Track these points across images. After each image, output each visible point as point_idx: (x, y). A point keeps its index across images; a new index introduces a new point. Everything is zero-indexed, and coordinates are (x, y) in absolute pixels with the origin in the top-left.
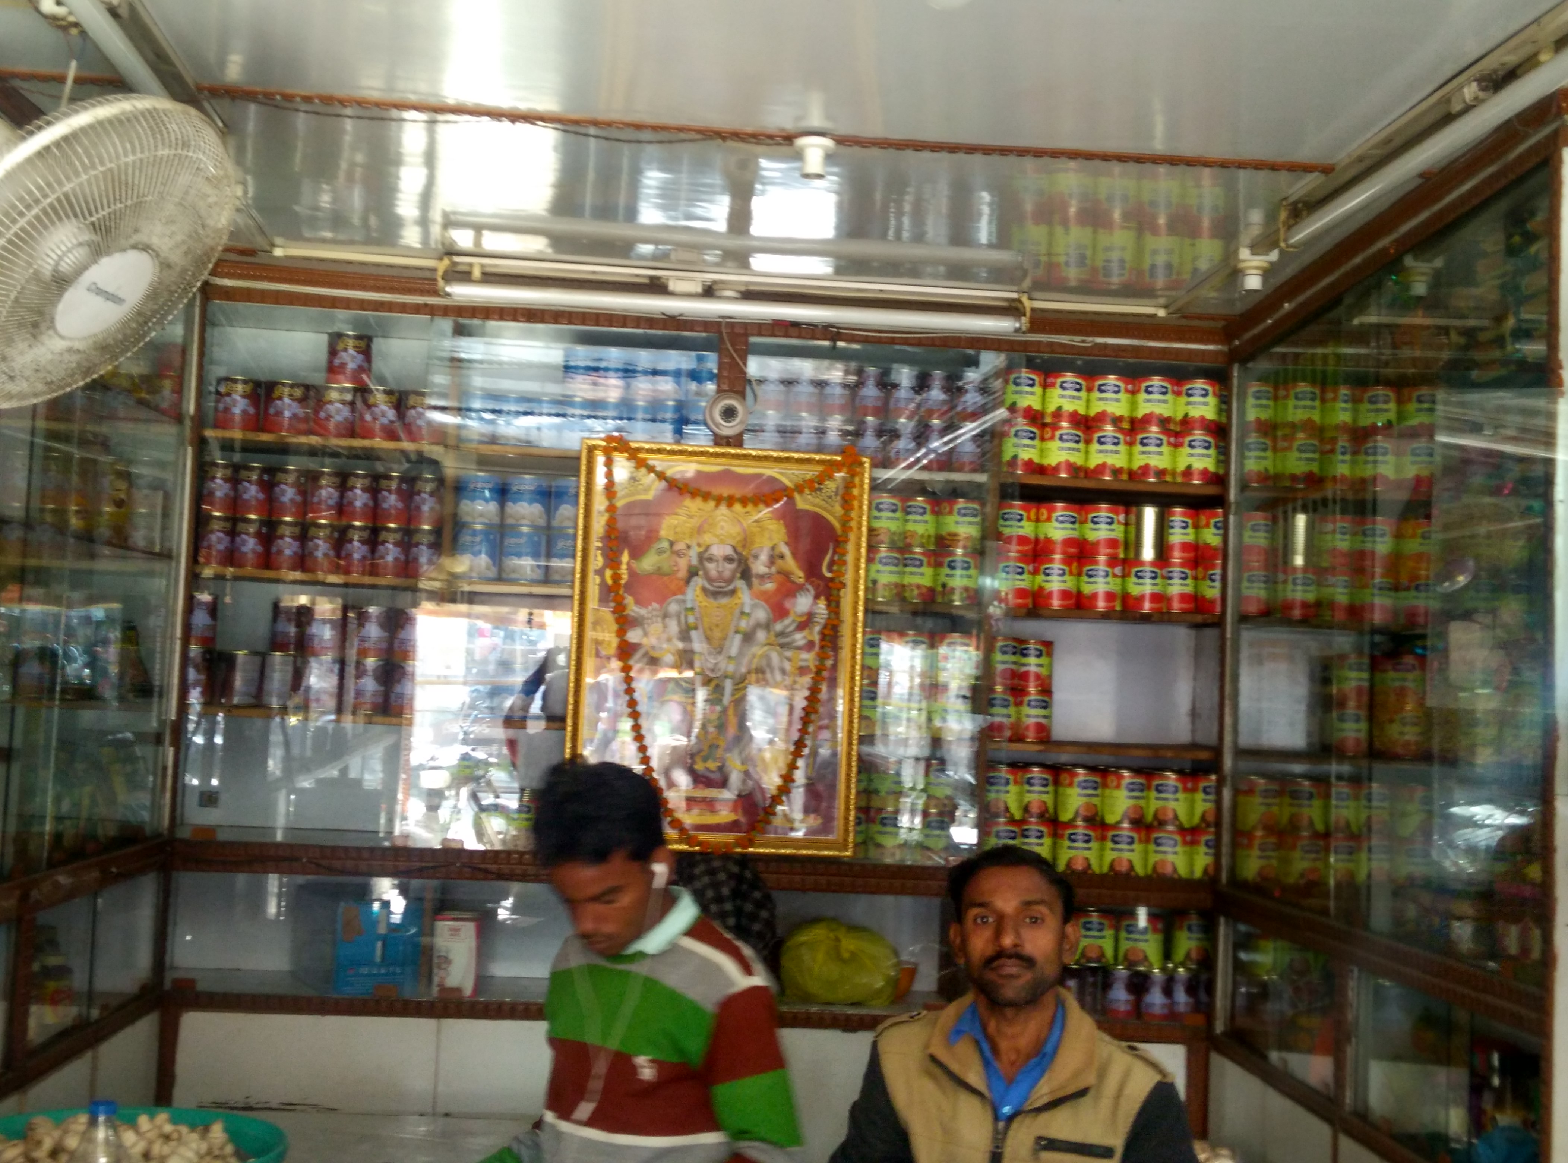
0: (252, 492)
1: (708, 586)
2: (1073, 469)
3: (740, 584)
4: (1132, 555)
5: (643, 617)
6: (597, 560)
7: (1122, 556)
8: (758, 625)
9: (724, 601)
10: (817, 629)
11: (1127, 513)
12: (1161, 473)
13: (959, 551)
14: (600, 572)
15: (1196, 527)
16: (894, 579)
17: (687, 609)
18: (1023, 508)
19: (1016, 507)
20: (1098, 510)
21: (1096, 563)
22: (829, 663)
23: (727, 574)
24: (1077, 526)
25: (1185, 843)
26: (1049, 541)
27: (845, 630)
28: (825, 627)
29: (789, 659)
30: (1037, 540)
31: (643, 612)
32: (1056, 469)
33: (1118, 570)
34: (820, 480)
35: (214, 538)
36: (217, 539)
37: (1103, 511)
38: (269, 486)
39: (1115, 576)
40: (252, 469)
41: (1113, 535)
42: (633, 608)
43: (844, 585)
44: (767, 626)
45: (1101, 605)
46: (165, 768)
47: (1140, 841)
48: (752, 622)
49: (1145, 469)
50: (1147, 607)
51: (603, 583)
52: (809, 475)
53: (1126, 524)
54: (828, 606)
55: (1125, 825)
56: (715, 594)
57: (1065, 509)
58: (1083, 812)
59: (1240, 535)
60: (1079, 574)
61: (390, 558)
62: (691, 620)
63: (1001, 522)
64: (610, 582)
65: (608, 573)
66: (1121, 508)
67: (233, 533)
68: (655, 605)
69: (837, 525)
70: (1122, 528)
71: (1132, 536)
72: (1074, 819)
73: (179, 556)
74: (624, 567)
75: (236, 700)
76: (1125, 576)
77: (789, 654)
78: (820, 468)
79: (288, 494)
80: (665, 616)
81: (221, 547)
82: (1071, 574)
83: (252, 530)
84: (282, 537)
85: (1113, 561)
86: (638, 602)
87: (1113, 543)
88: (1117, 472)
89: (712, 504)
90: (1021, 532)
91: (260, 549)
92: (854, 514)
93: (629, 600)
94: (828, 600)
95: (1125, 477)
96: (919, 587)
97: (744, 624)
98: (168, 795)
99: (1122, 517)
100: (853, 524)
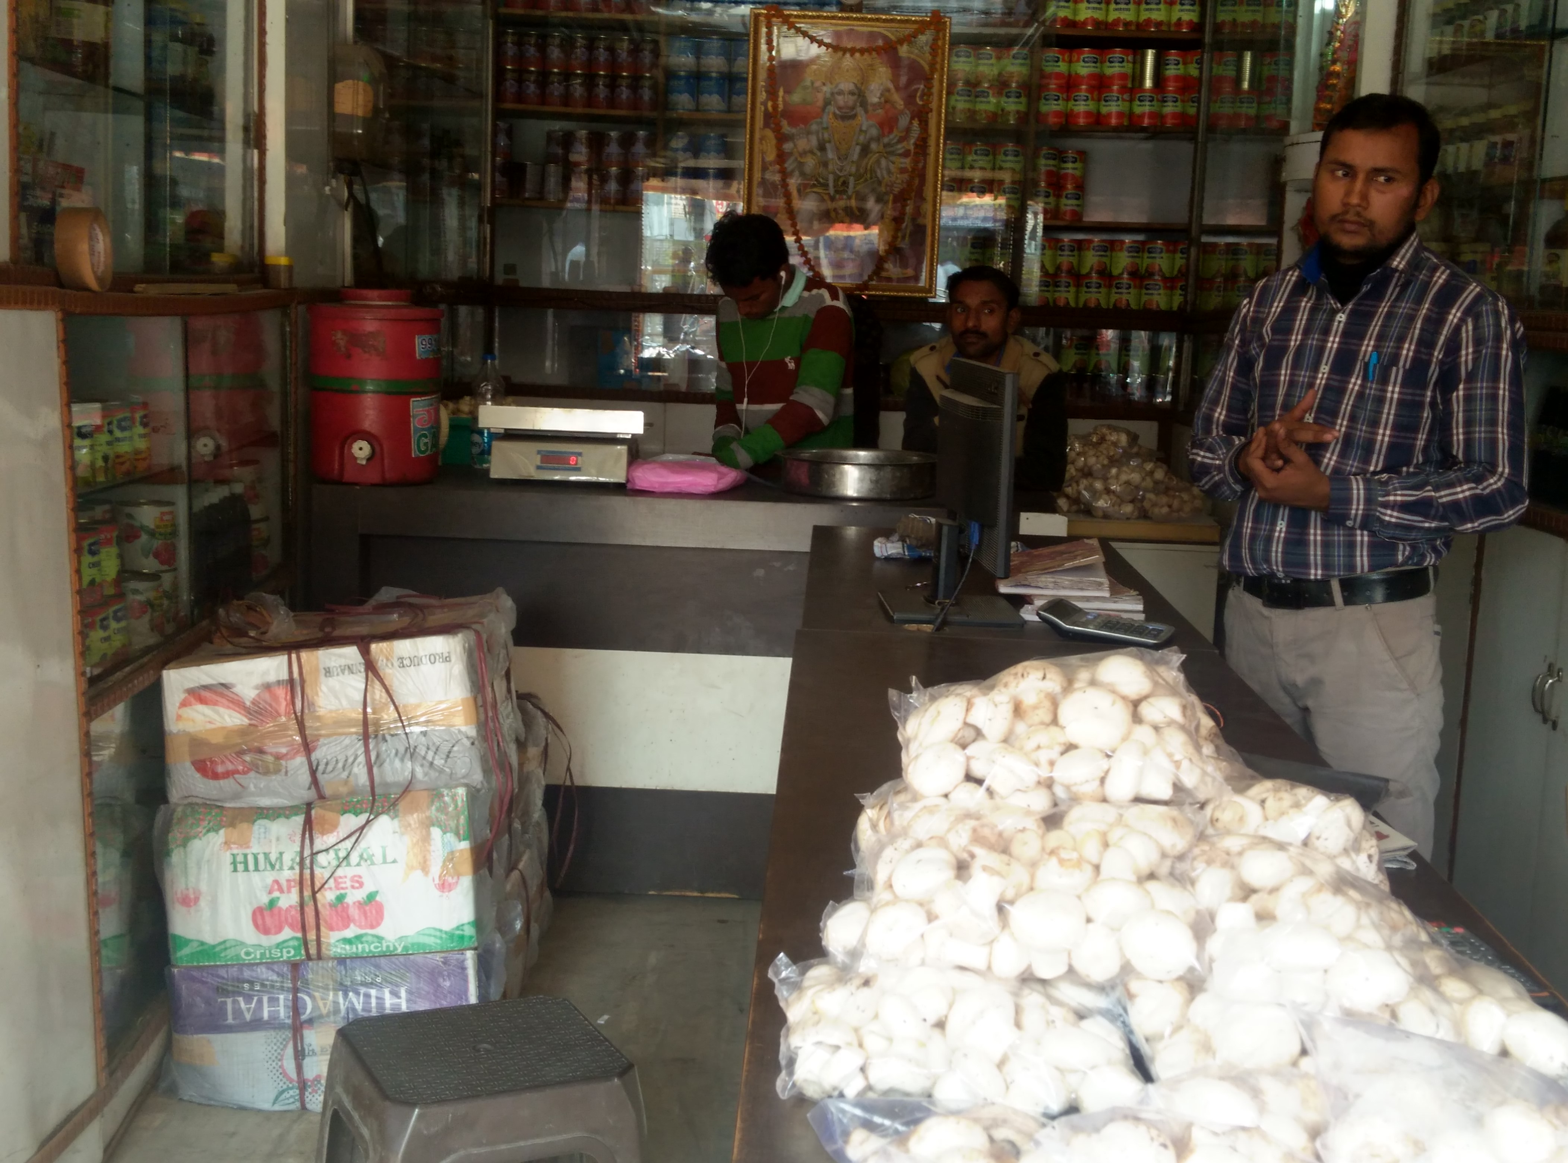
0: (532, 51)
1: (837, 112)
2: (1097, 23)
3: (859, 110)
4: (1137, 85)
5: (793, 135)
6: (762, 96)
7: (1130, 85)
8: (872, 139)
9: (848, 123)
10: (912, 141)
11: (1135, 55)
12: (1159, 24)
13: (1014, 85)
14: (764, 104)
15: (1185, 63)
16: (967, 106)
17: (824, 129)
18: (1060, 53)
19: (1053, 52)
20: (1115, 53)
21: (1112, 91)
22: (920, 165)
23: (851, 103)
24: (1098, 65)
25: (1166, 288)
26: (1077, 75)
27: (932, 142)
28: (918, 139)
29: (893, 163)
30: (1070, 75)
31: (794, 131)
32: (1085, 23)
33: (1126, 96)
34: (915, 35)
35: (508, 84)
36: (510, 86)
37: (1117, 53)
38: (542, 48)
39: (1123, 100)
40: (530, 36)
41: (1123, 70)
42: (786, 128)
43: (931, 110)
44: (878, 139)
45: (1114, 121)
46: (485, 238)
47: (1135, 287)
48: (868, 136)
49: (1148, 22)
50: (1146, 122)
51: (766, 109)
52: (907, 32)
53: (1134, 63)
54: (920, 124)
55: (1125, 276)
56: (844, 118)
57: (1089, 52)
58: (1095, 267)
59: (1211, 69)
60: (1099, 100)
61: (624, 96)
62: (826, 136)
63: (1044, 63)
64: (770, 109)
65: (770, 104)
66: (1130, 51)
67: (520, 81)
68: (802, 126)
69: (927, 67)
70: (1131, 65)
71: (1138, 72)
72: (1089, 273)
73: (487, 95)
74: (780, 99)
75: (527, 195)
76: (1131, 101)
77: (893, 158)
78: (915, 26)
79: (555, 53)
80: (809, 133)
81: (513, 90)
82: (1093, 99)
83: (532, 78)
84: (553, 83)
85: (1123, 89)
86: (790, 124)
87: (1123, 76)
88: (1127, 24)
89: (840, 54)
90: (1057, 70)
91: (538, 92)
92: (939, 59)
93: (784, 123)
94: (920, 121)
95: (1133, 28)
96: (986, 111)
97: (862, 139)
98: (488, 256)
99: (1130, 58)
100: (938, 66)
